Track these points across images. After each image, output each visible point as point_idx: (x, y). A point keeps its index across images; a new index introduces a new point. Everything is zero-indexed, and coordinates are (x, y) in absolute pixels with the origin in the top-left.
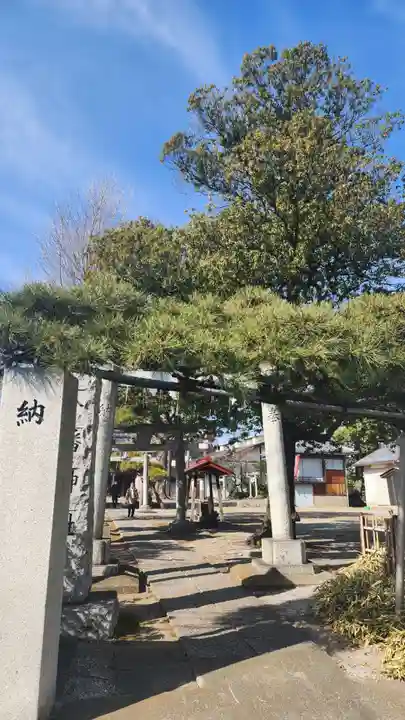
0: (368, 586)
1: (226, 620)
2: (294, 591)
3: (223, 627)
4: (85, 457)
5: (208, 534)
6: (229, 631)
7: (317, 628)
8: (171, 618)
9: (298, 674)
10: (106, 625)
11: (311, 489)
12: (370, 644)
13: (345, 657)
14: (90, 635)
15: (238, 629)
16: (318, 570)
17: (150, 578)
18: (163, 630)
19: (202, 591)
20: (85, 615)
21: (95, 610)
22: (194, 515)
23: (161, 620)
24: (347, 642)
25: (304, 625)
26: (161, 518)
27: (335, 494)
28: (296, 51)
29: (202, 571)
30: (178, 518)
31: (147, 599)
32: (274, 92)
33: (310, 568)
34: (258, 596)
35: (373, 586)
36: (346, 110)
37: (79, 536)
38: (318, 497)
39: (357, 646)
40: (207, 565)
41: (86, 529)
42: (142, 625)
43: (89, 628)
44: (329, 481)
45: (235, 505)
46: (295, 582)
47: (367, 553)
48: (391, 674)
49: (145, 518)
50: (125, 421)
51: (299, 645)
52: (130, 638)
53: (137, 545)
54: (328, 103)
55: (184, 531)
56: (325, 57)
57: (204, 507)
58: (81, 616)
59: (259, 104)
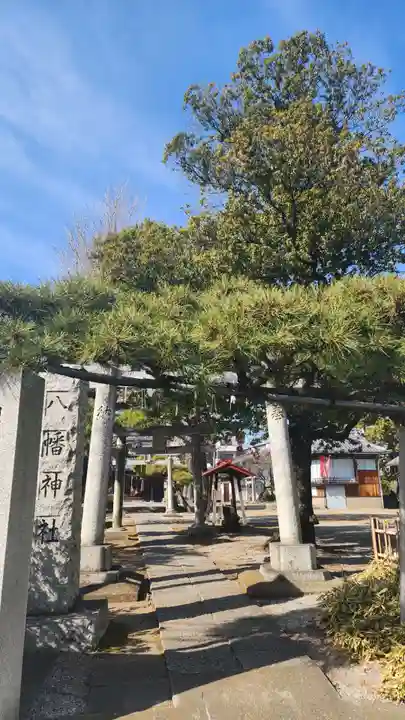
0: (373, 594)
1: (219, 632)
2: (300, 600)
3: (215, 639)
4: (69, 460)
5: (228, 538)
6: (220, 644)
7: (316, 641)
8: (162, 628)
9: (284, 694)
10: (89, 637)
11: (343, 490)
12: (371, 659)
13: (341, 675)
14: (72, 647)
15: (229, 642)
16: (329, 576)
17: (153, 585)
18: (151, 642)
19: (203, 600)
20: (66, 625)
21: (77, 621)
22: (215, 518)
23: (153, 631)
24: (347, 658)
25: (305, 637)
26: (183, 522)
27: (368, 495)
28: (293, 41)
29: (210, 577)
30: (197, 522)
31: (144, 608)
32: (271, 83)
33: (319, 575)
34: (261, 605)
35: (378, 594)
36: (348, 96)
37: (62, 542)
38: (350, 499)
39: (356, 661)
40: (217, 571)
41: (69, 535)
42: (130, 637)
43: (71, 640)
44: (362, 482)
45: (264, 508)
46: (303, 590)
47: (379, 558)
48: (390, 695)
49: (168, 523)
50: (138, 424)
51: (292, 660)
52: (114, 651)
53: (152, 550)
54: (329, 91)
55: (202, 535)
56: (323, 45)
57: (226, 510)
58: (62, 626)
59: (257, 97)
